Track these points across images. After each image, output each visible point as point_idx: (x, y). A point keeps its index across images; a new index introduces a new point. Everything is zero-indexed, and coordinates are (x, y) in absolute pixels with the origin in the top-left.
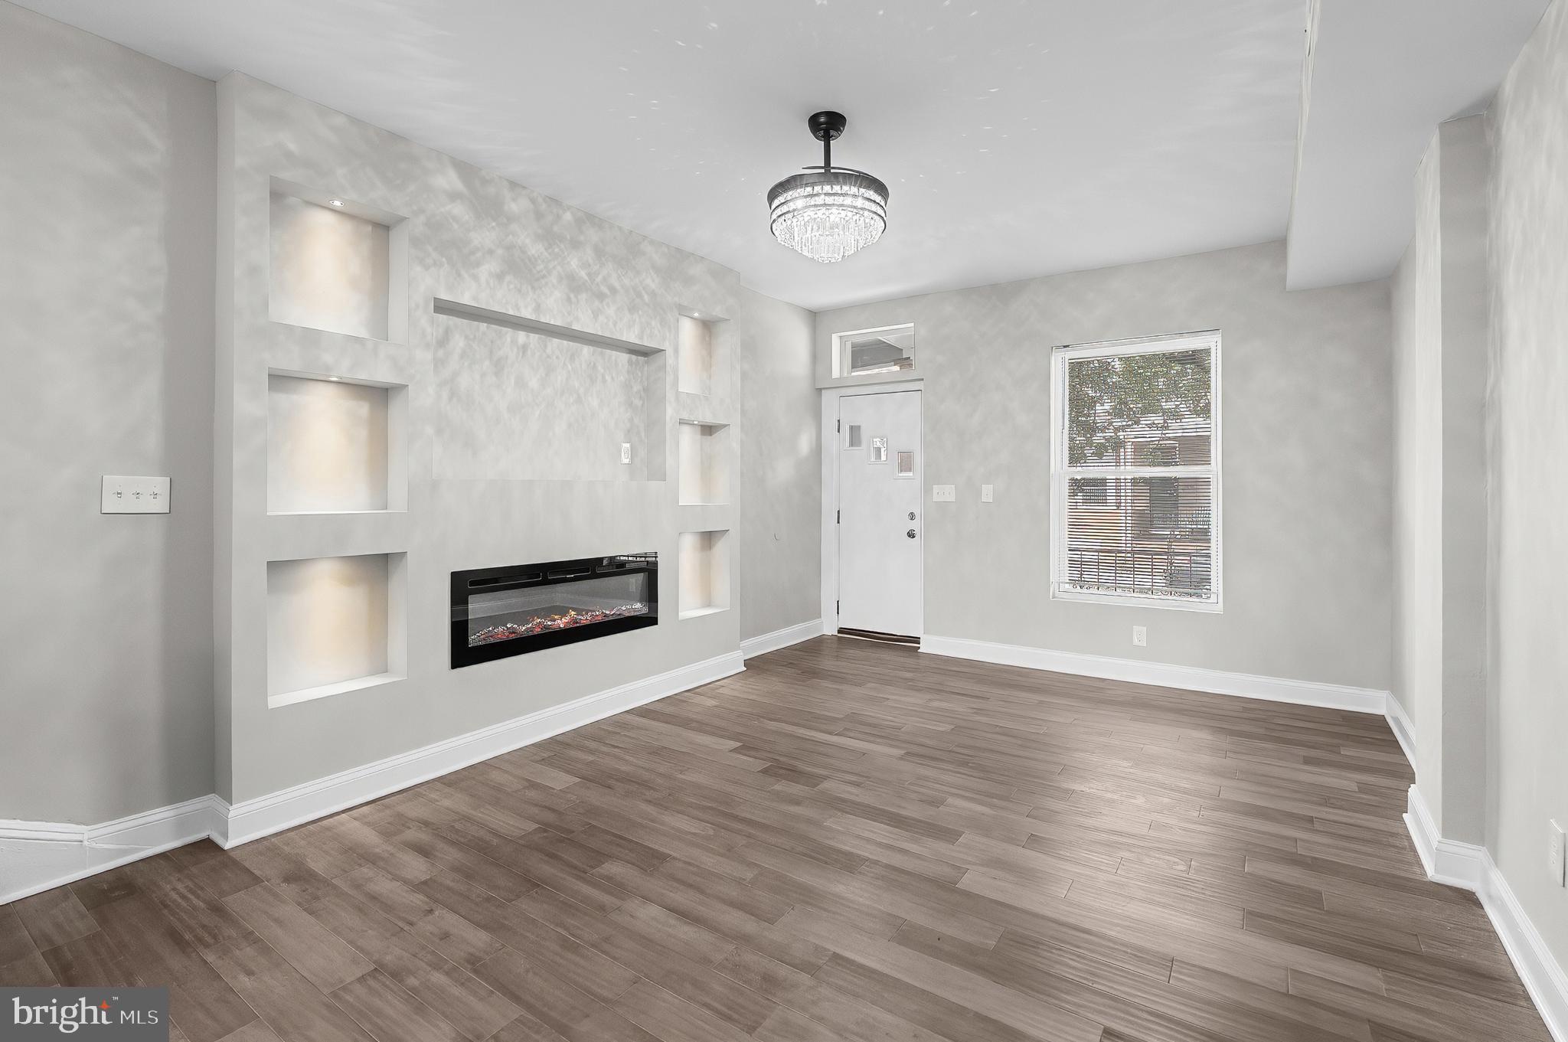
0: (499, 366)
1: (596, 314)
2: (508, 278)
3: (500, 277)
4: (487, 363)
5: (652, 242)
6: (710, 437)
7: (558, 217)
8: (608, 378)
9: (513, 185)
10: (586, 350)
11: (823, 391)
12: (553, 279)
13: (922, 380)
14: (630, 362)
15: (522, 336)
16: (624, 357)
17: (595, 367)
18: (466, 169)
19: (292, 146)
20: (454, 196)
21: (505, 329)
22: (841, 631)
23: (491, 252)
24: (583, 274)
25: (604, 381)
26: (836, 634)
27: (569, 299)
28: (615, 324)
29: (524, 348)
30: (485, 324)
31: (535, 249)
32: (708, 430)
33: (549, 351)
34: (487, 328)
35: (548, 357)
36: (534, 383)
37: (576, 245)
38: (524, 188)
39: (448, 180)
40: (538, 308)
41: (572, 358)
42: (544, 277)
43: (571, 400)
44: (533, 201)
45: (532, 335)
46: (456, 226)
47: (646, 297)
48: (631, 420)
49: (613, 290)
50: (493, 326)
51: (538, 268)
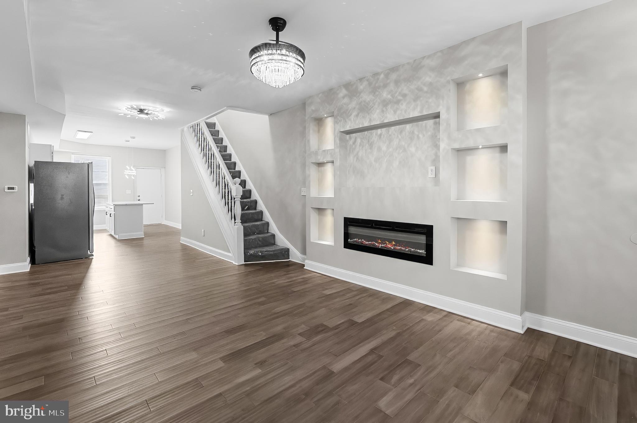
0: (371, 145)
1: (395, 112)
2: (360, 115)
3: (357, 116)
4: (367, 145)
5: (429, 57)
6: (506, 154)
7: (378, 79)
8: (421, 136)
9: (361, 80)
10: (408, 127)
12: (376, 106)
14: (434, 123)
15: (379, 131)
16: (430, 122)
17: (413, 132)
18: (347, 86)
20: (344, 97)
23: (354, 108)
24: (389, 96)
25: (418, 137)
27: (383, 111)
28: (405, 112)
29: (381, 135)
31: (369, 98)
32: (504, 148)
33: (390, 133)
35: (390, 135)
36: (384, 148)
37: (385, 86)
38: (364, 78)
39: (344, 92)
40: (370, 120)
41: (401, 132)
42: (372, 107)
43: (401, 151)
44: (367, 80)
46: (345, 106)
47: (425, 89)
49: (405, 96)
51: (370, 105)
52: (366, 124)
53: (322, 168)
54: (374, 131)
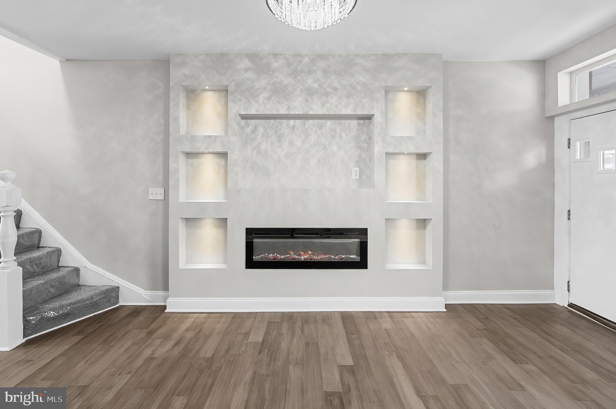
0: (280, 138)
1: (323, 104)
2: (273, 98)
3: (269, 98)
4: (274, 137)
5: (363, 56)
6: (424, 161)
7: (300, 62)
8: (344, 135)
9: (275, 55)
10: (329, 123)
11: (555, 118)
12: (298, 92)
14: (359, 125)
15: (292, 122)
16: (354, 122)
17: (335, 130)
18: (253, 57)
19: (187, 73)
20: (247, 70)
21: (283, 121)
22: (571, 305)
23: (265, 88)
24: (316, 85)
25: (341, 136)
26: (567, 307)
27: (307, 100)
28: (336, 106)
29: (293, 127)
31: (287, 81)
32: (423, 156)
33: (307, 127)
34: (274, 121)
35: (307, 129)
36: (298, 143)
37: (310, 72)
38: (281, 54)
39: (246, 63)
40: (289, 108)
41: (320, 128)
42: (292, 93)
43: (320, 148)
44: (286, 59)
45: (297, 121)
46: (248, 82)
47: (359, 88)
48: (360, 156)
49: (335, 89)
50: (277, 120)
51: (289, 89)
52: (283, 111)
53: (195, 161)
54: (285, 122)
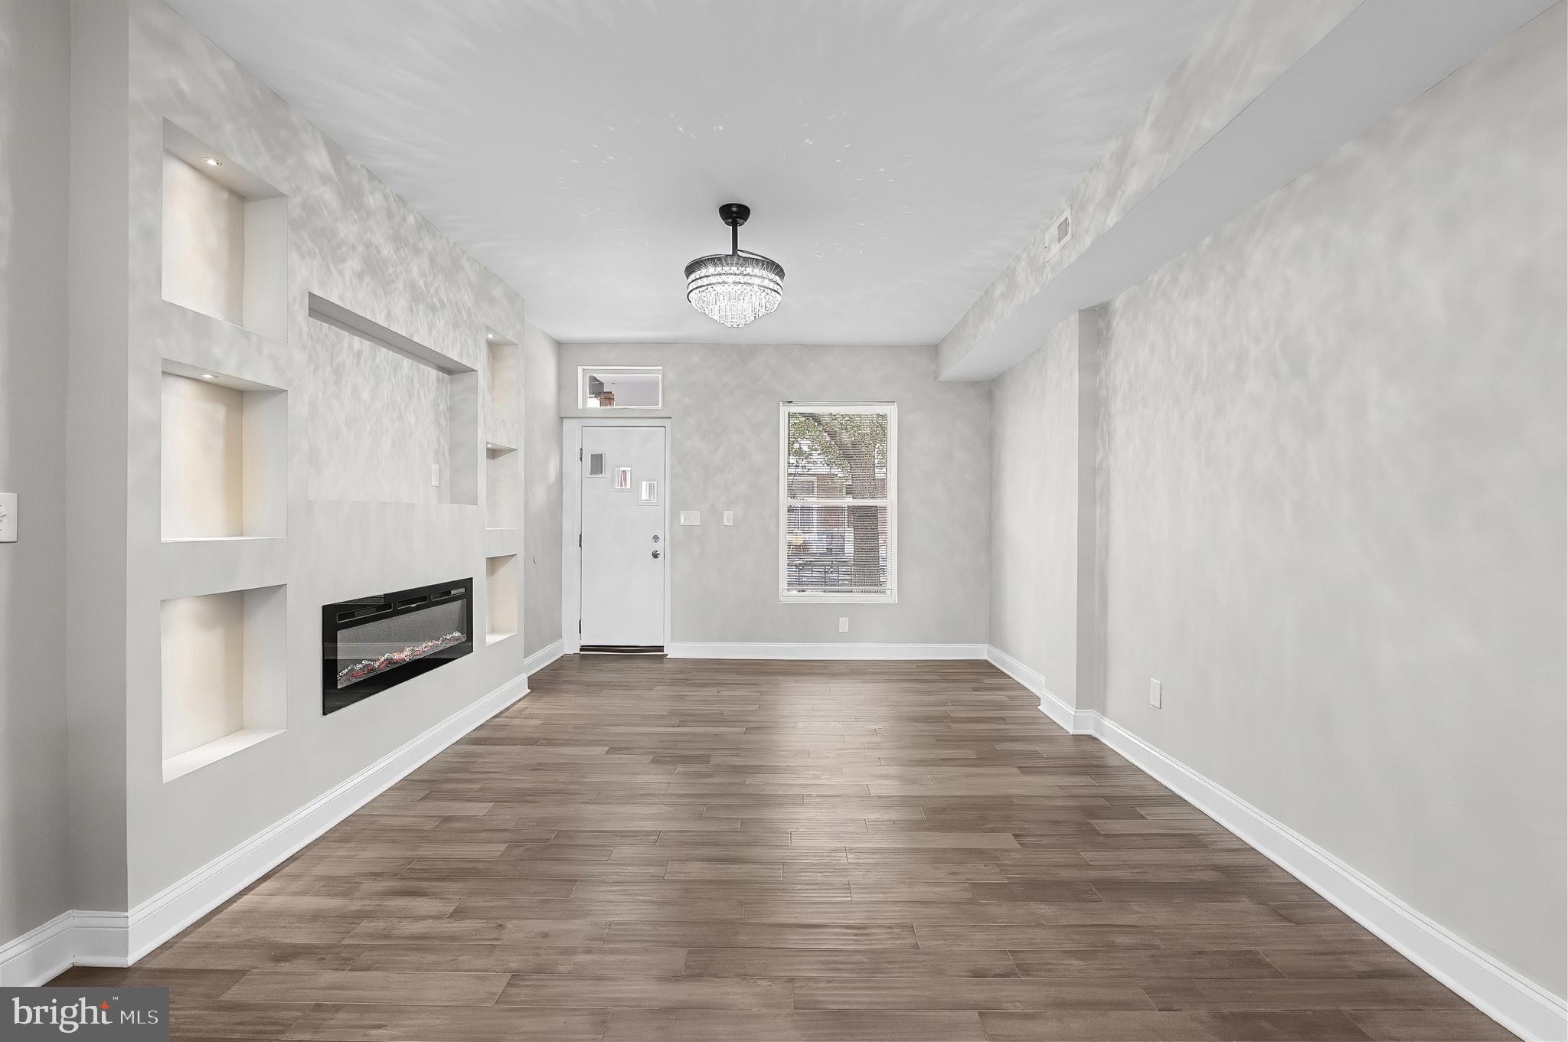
1: (431, 327)
2: (367, 279)
3: (361, 276)
4: (328, 369)
5: (468, 257)
7: (404, 219)
8: (422, 394)
9: (373, 176)
10: (405, 363)
11: (564, 420)
12: (400, 286)
13: (670, 418)
15: (357, 342)
17: (411, 381)
18: (336, 150)
19: (185, 87)
21: (343, 333)
22: (584, 649)
23: (354, 248)
24: (421, 282)
25: (419, 397)
26: (578, 652)
27: (411, 309)
28: (443, 339)
29: (359, 354)
30: (327, 325)
31: (387, 251)
33: (378, 361)
34: (329, 328)
35: (377, 367)
36: (366, 395)
37: (417, 251)
38: (380, 181)
39: (319, 159)
41: (395, 370)
42: (393, 282)
43: (395, 416)
44: (386, 197)
46: (326, 213)
47: (464, 315)
48: (438, 439)
49: (443, 305)
50: (334, 327)
51: (389, 272)
